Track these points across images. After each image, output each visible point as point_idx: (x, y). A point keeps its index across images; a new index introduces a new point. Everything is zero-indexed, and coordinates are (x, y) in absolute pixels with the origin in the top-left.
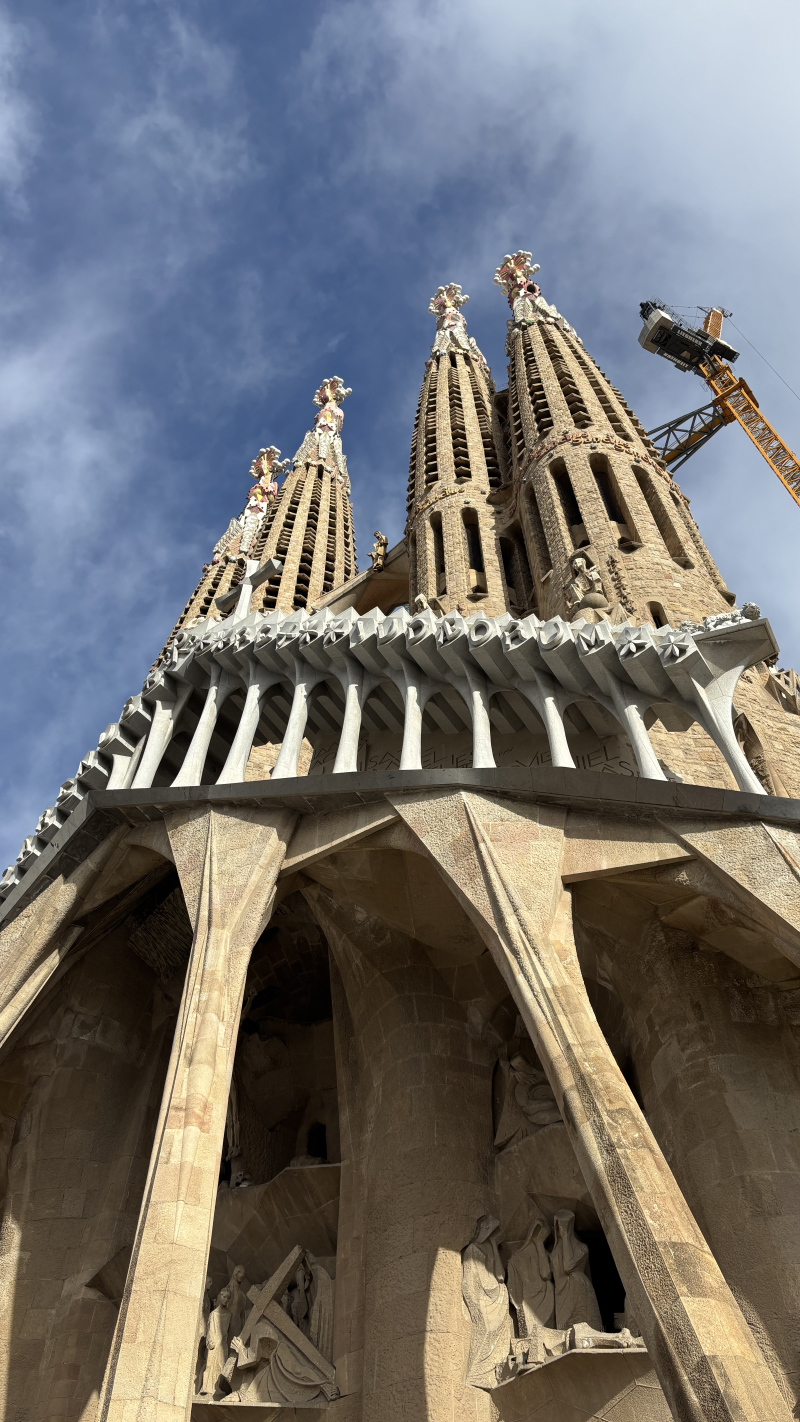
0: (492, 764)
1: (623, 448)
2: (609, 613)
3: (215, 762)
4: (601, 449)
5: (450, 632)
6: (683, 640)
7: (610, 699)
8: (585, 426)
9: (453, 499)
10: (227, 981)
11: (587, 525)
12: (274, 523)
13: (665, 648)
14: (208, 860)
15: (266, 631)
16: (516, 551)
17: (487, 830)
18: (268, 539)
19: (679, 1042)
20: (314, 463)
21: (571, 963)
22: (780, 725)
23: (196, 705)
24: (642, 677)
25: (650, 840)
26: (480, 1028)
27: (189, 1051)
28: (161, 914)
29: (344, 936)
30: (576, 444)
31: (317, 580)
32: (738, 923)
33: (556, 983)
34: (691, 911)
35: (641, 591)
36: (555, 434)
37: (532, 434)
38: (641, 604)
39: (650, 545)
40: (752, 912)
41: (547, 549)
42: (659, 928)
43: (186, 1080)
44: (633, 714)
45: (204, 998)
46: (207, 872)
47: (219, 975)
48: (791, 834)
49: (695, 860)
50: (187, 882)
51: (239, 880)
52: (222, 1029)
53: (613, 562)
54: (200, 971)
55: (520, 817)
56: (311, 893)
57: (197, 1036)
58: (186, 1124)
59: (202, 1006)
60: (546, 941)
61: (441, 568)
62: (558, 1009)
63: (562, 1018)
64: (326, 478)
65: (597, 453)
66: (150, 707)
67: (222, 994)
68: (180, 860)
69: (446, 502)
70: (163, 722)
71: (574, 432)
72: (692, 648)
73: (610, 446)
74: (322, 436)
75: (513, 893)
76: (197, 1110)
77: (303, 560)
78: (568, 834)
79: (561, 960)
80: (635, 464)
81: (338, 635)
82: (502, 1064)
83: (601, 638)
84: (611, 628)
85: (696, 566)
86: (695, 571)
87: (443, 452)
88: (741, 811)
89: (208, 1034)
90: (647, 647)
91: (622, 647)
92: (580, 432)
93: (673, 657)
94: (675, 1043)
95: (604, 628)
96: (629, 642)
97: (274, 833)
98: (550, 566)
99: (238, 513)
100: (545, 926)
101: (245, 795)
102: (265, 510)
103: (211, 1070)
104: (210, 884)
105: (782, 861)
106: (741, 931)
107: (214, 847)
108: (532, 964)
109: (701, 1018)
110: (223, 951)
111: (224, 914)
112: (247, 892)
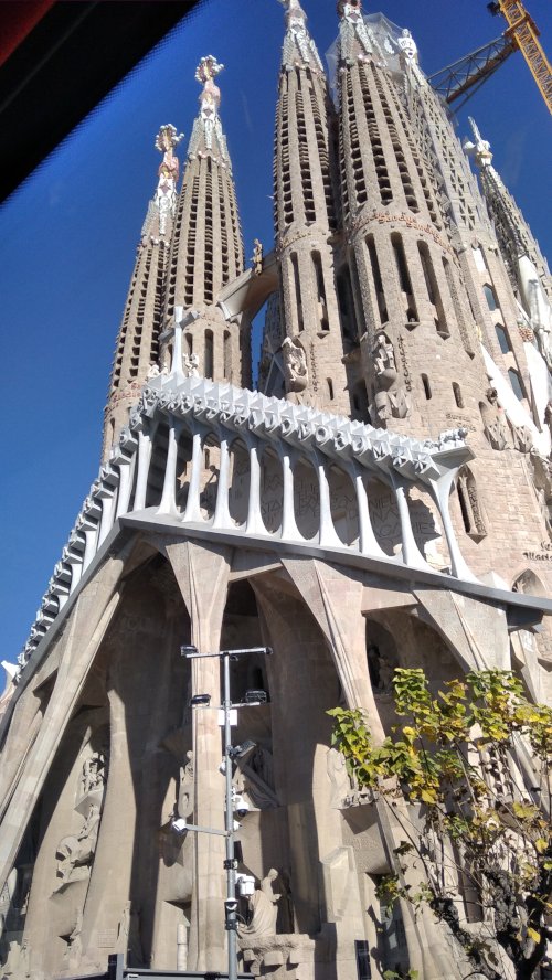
1: (413, 223)
5: (305, 432)
6: (424, 459)
8: (388, 203)
9: (305, 241)
13: (416, 462)
14: (191, 574)
15: (199, 404)
17: (326, 585)
20: (204, 155)
24: (405, 474)
25: (401, 592)
30: (381, 222)
33: (356, 677)
35: (417, 364)
36: (369, 209)
37: (354, 200)
38: (416, 376)
39: (424, 322)
44: (400, 494)
46: (192, 583)
49: (419, 606)
50: (182, 584)
51: (209, 590)
53: (402, 339)
55: (342, 575)
60: (353, 651)
62: (356, 692)
63: (357, 697)
64: (214, 168)
65: (395, 232)
66: (137, 436)
69: (300, 243)
70: (145, 444)
72: (431, 464)
73: (404, 223)
74: (206, 122)
75: (338, 624)
76: (209, 725)
77: (207, 257)
78: (364, 585)
79: (359, 662)
80: (420, 238)
83: (384, 451)
85: (453, 333)
86: (451, 339)
90: (407, 460)
91: (395, 458)
92: (385, 209)
96: (399, 455)
97: (223, 559)
98: (366, 330)
100: (353, 642)
101: (205, 537)
104: (195, 591)
107: (193, 567)
108: (346, 666)
110: (207, 633)
111: (204, 610)
112: (214, 596)
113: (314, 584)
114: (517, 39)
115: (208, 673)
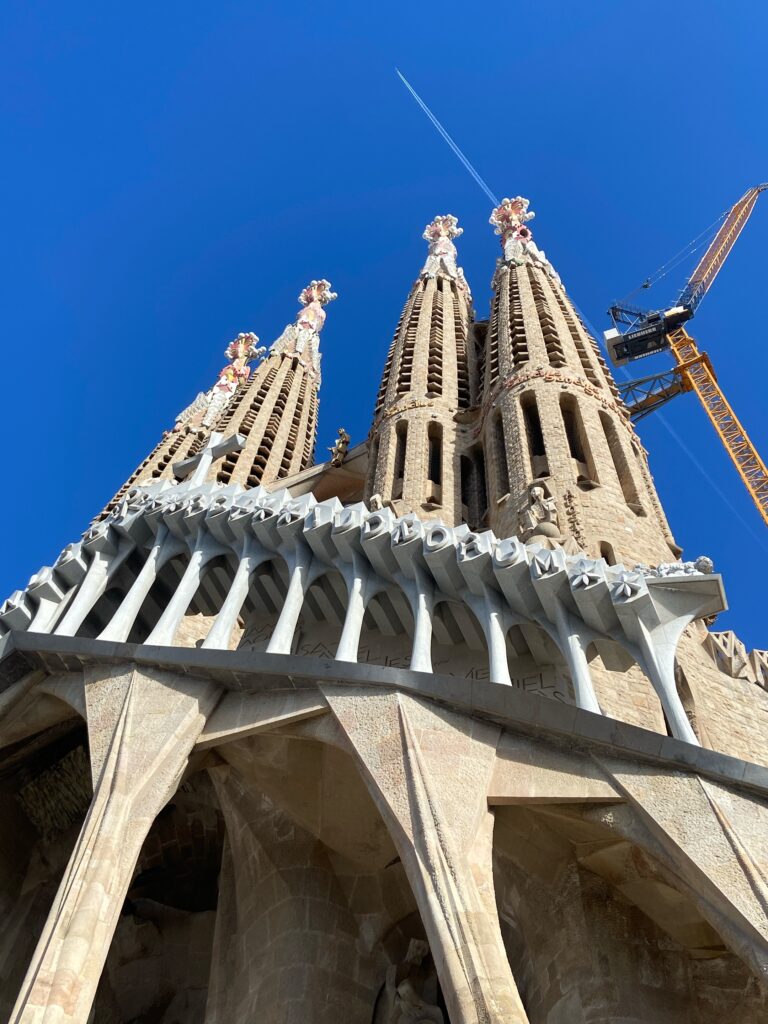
0: (429, 670)
1: (592, 392)
2: (562, 544)
3: (143, 625)
4: (572, 390)
5: (406, 533)
6: (635, 581)
7: (554, 626)
8: (559, 366)
9: (421, 411)
10: (121, 851)
11: (550, 458)
12: (241, 404)
13: (617, 586)
14: (122, 720)
15: (221, 501)
16: (475, 471)
17: (418, 737)
18: (233, 418)
19: (581, 995)
20: (290, 355)
21: (487, 890)
22: (714, 684)
23: (136, 563)
24: (590, 610)
25: (582, 774)
26: (370, 947)
27: (67, 921)
28: (58, 770)
29: (246, 825)
30: (548, 380)
31: (273, 464)
32: (659, 878)
33: (470, 909)
34: (611, 857)
35: (594, 529)
36: (529, 367)
37: (507, 364)
38: (593, 543)
39: (608, 488)
40: (678, 868)
41: (507, 473)
42: (575, 870)
43: (58, 953)
44: (575, 644)
45: (93, 865)
46: (119, 734)
47: (114, 843)
48: (726, 793)
49: (624, 803)
50: (96, 741)
51: (152, 747)
52: (106, 901)
53: (570, 496)
54: (94, 836)
55: (453, 729)
56: (218, 774)
57: (79, 906)
58: (50, 1001)
59: (90, 873)
60: (463, 861)
61: (400, 473)
62: (469, 936)
63: (472, 947)
64: (300, 370)
65: (567, 393)
66: (88, 557)
67: (113, 864)
68: (93, 716)
69: (415, 412)
70: (98, 575)
71: (548, 369)
72: (644, 591)
73: (580, 388)
74: (302, 332)
75: (436, 806)
76: (65, 988)
77: (263, 443)
78: (499, 754)
79: (478, 885)
80: (602, 409)
81: (294, 518)
82: (389, 989)
83: (556, 564)
84: (566, 557)
85: (649, 515)
86: (647, 519)
87: (419, 365)
88: (678, 761)
89: (92, 905)
90: (600, 581)
91: (575, 577)
92: (554, 371)
93: (624, 595)
94: (576, 995)
95: (559, 555)
96: (583, 574)
97: (195, 704)
98: (508, 490)
99: (207, 388)
100: (464, 846)
101: (173, 660)
102: (234, 390)
103: (86, 945)
104: (121, 745)
105: (714, 820)
106: (661, 888)
107: (131, 707)
108: (447, 884)
109: (607, 974)
110: (123, 818)
111: (129, 779)
112: (158, 760)
113: (391, 733)
114: (690, 377)
115: (99, 887)
